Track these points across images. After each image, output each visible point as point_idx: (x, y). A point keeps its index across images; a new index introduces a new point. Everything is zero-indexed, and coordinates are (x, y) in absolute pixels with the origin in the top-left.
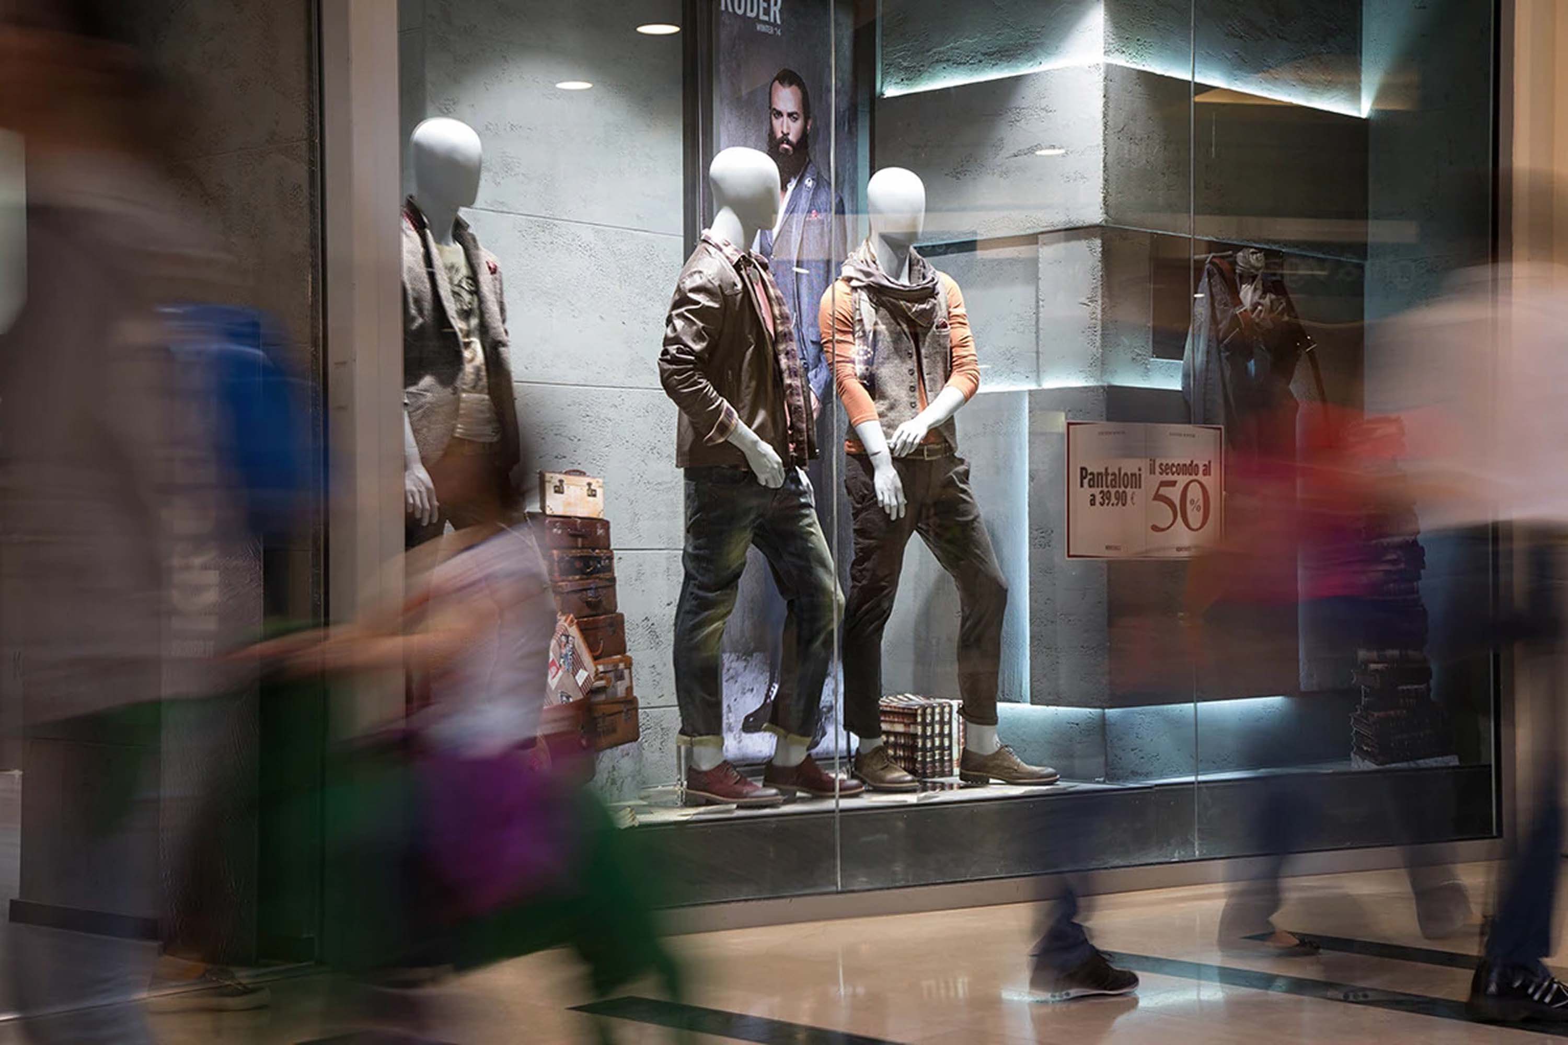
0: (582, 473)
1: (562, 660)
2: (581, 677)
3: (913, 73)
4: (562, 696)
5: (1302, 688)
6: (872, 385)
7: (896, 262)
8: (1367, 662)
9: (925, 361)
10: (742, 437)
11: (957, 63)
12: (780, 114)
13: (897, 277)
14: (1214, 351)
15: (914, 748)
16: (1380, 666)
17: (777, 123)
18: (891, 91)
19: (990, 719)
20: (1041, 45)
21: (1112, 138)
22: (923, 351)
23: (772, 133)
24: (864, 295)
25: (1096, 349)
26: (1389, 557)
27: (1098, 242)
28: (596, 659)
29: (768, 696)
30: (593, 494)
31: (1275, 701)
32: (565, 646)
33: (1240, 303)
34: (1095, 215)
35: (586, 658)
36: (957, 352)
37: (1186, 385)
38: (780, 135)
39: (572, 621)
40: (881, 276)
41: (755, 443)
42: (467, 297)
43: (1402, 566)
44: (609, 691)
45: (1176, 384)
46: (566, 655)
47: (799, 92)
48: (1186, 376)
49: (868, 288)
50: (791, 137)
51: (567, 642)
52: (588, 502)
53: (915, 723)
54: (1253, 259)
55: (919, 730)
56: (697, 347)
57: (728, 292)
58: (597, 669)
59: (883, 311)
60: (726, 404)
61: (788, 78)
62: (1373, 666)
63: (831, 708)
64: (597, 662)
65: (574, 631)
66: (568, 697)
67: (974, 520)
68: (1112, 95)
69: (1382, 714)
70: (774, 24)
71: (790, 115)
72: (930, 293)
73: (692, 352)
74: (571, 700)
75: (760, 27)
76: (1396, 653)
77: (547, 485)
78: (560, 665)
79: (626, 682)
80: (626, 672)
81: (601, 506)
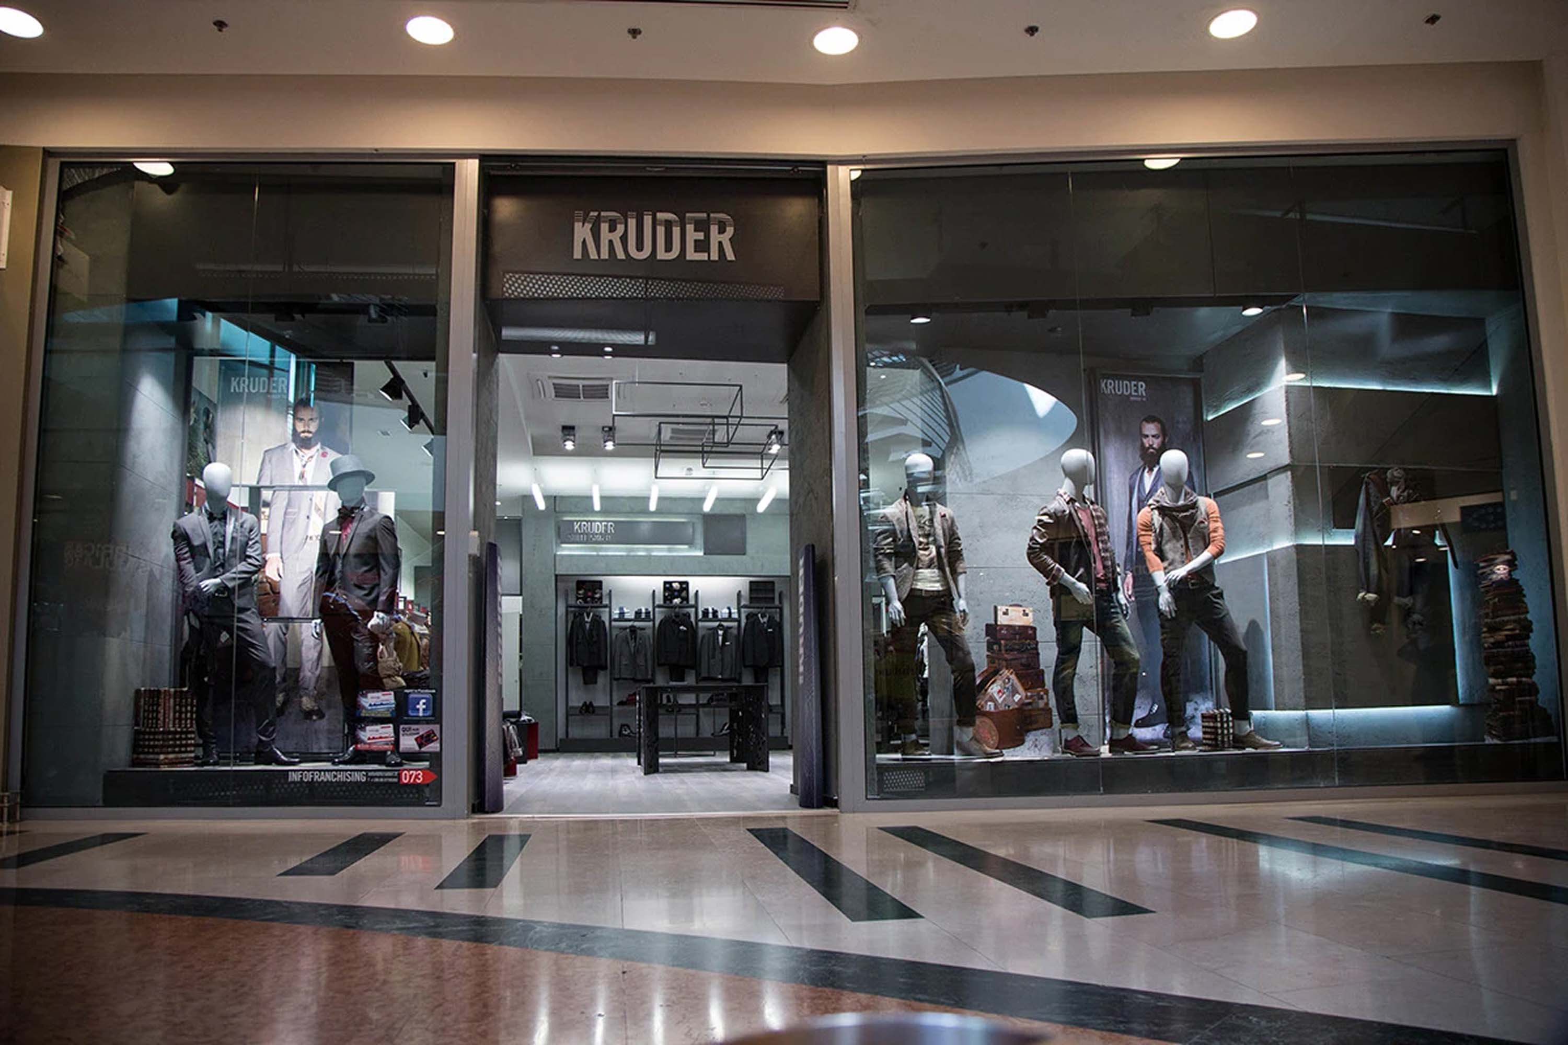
0: (1020, 606)
2: (1017, 698)
3: (1217, 408)
5: (1461, 702)
6: (1160, 553)
7: (1175, 495)
8: (1494, 686)
9: (1190, 541)
10: (1066, 581)
11: (1232, 399)
12: (1147, 436)
13: (1177, 501)
14: (1368, 522)
15: (1217, 734)
16: (1503, 687)
17: (1145, 441)
18: (1210, 418)
19: (1247, 717)
20: (1263, 383)
21: (1293, 421)
22: (1189, 536)
23: (1143, 444)
24: (1156, 512)
25: (1293, 529)
26: (1509, 627)
27: (1289, 473)
28: (1026, 690)
29: (1151, 710)
30: (1027, 615)
31: (1445, 708)
33: (1389, 495)
34: (1286, 460)
35: (1020, 689)
36: (1212, 535)
37: (1356, 542)
38: (1147, 445)
40: (1167, 502)
41: (1074, 583)
42: (927, 528)
43: (1517, 632)
44: (1034, 705)
45: (1352, 542)
47: (1159, 426)
48: (1356, 537)
49: (1158, 508)
50: (1155, 446)
53: (1216, 721)
54: (1395, 474)
55: (1219, 725)
56: (1041, 541)
57: (1059, 514)
59: (1166, 518)
60: (1057, 566)
61: (1150, 419)
62: (1498, 688)
63: (1193, 717)
65: (1013, 677)
67: (1224, 616)
68: (1292, 399)
69: (1505, 714)
70: (1142, 396)
71: (1153, 436)
72: (1194, 506)
73: (1038, 543)
75: (1132, 398)
76: (1514, 679)
79: (1045, 700)
80: (1045, 696)
81: (1031, 620)
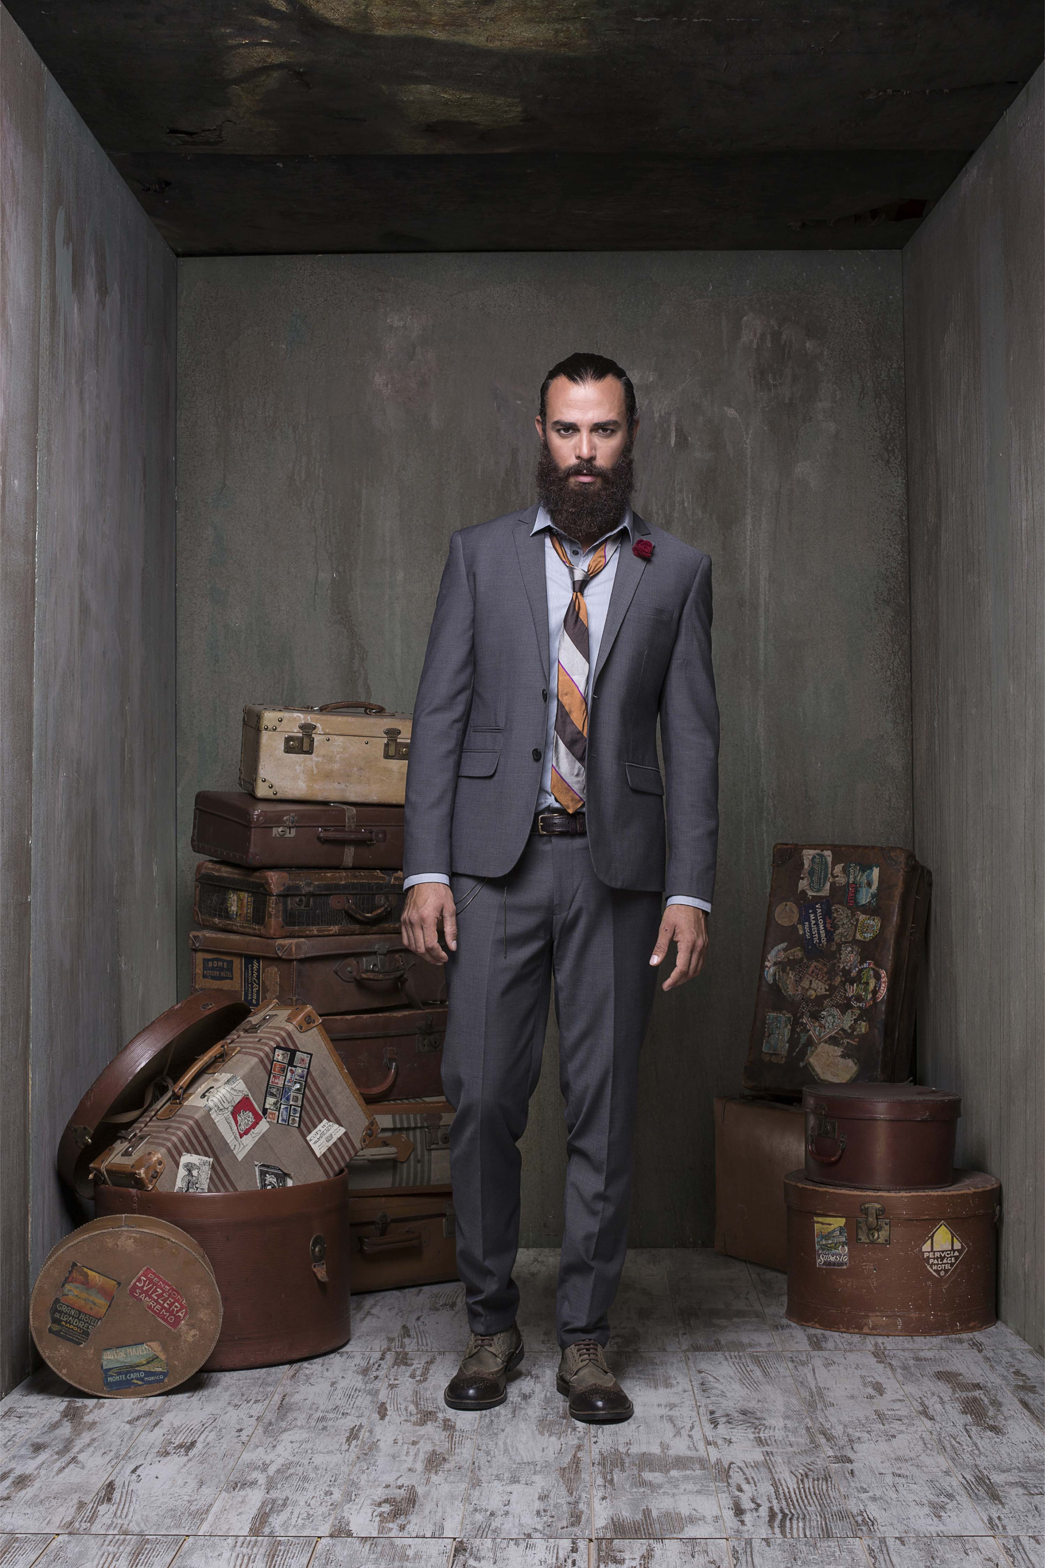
1: (270, 1100)
4: (263, 1174)
32: (283, 1070)
39: (309, 1020)
46: (285, 1090)
51: (291, 1063)
52: (386, 770)
58: (372, 1123)
64: (373, 1107)
66: (283, 1176)
74: (290, 1183)
77: (265, 737)
78: (265, 1111)
